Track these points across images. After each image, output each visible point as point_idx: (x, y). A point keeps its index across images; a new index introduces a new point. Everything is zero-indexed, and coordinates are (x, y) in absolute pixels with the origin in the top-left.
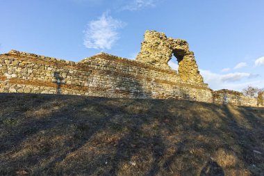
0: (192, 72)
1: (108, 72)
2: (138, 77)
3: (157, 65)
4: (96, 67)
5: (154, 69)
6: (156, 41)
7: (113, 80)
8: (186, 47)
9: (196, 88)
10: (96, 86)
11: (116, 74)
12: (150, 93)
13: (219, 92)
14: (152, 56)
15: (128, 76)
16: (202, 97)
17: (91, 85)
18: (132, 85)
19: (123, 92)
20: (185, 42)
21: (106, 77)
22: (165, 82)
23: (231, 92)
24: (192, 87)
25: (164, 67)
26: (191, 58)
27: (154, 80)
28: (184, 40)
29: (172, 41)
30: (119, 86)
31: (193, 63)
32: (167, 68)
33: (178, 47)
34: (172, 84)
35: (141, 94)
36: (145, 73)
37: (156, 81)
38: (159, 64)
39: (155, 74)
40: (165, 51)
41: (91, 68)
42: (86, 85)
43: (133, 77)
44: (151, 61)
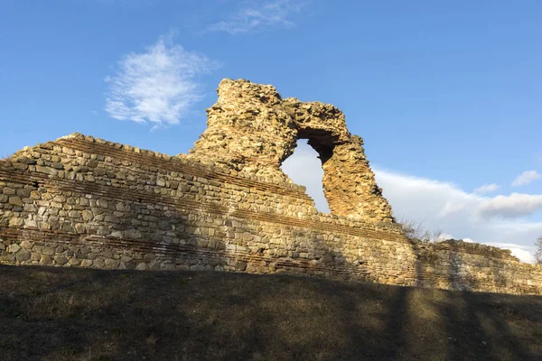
0: (359, 189)
1: (90, 188)
2: (182, 202)
3: (247, 170)
4: (53, 172)
5: (233, 180)
6: (248, 106)
7: (101, 211)
8: (337, 122)
9: (365, 235)
10: (45, 226)
11: (113, 194)
12: (220, 248)
13: (438, 247)
14: (233, 146)
15: (154, 198)
16: (384, 260)
17: (30, 223)
18: (163, 223)
19: (131, 243)
20: (334, 111)
21: (83, 201)
22: (270, 217)
23: (472, 249)
24: (354, 231)
25: (267, 174)
26: (352, 153)
27: (232, 210)
28: (330, 106)
29: (297, 106)
30: (122, 226)
31: (358, 167)
32: (277, 179)
33: (315, 124)
34: (288, 222)
35: (191, 250)
36: (208, 192)
37: (240, 214)
38: (253, 167)
39: (237, 195)
40: (274, 134)
41: (37, 174)
42: (14, 221)
43: (167, 200)
44: (228, 158)
